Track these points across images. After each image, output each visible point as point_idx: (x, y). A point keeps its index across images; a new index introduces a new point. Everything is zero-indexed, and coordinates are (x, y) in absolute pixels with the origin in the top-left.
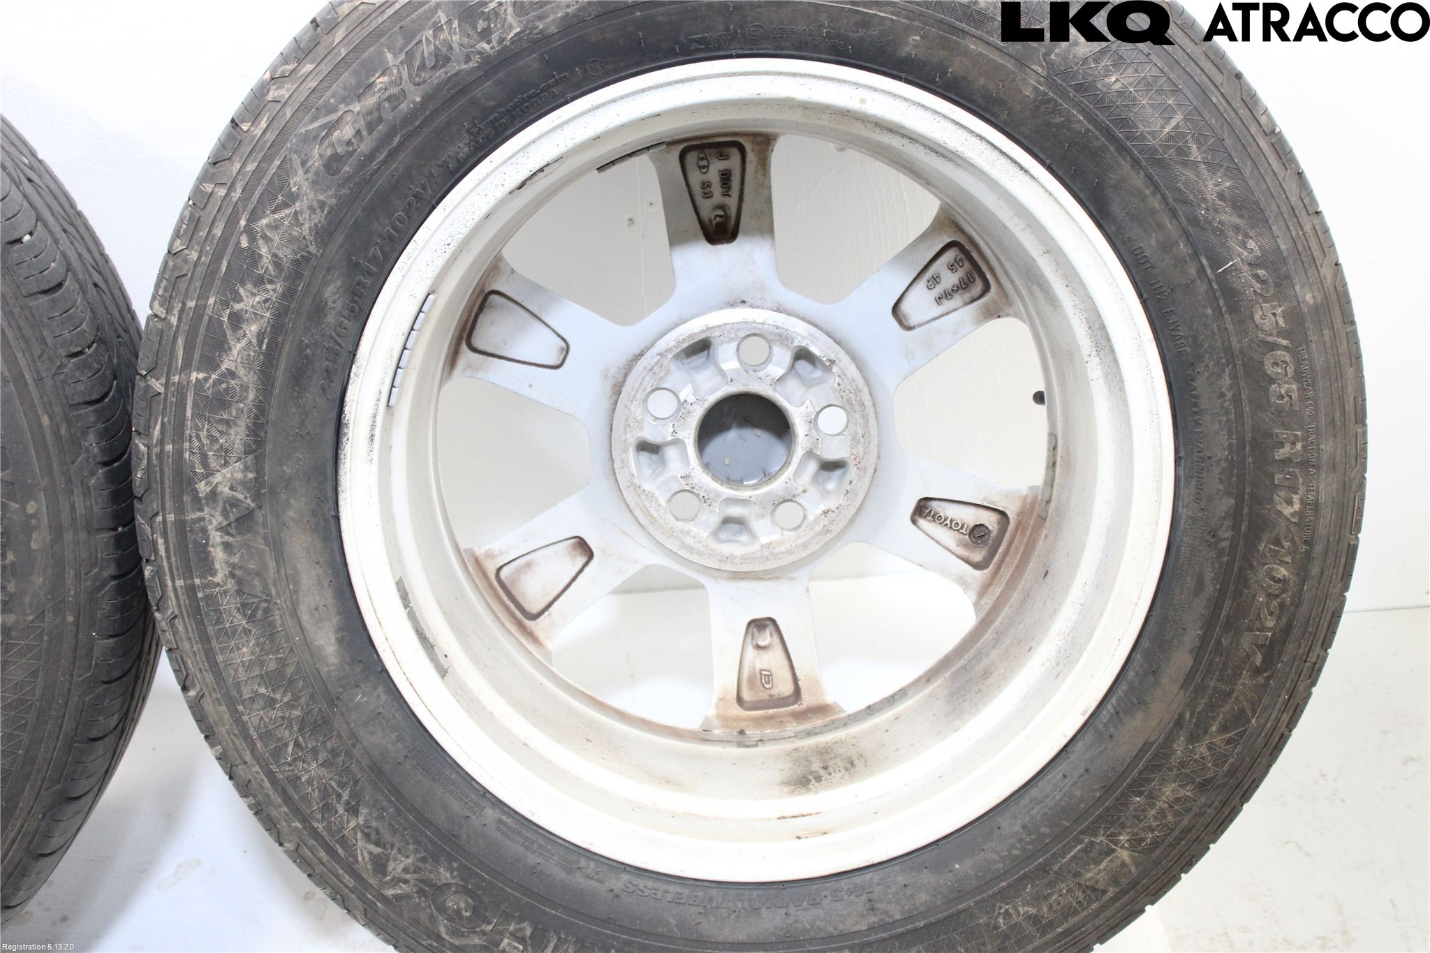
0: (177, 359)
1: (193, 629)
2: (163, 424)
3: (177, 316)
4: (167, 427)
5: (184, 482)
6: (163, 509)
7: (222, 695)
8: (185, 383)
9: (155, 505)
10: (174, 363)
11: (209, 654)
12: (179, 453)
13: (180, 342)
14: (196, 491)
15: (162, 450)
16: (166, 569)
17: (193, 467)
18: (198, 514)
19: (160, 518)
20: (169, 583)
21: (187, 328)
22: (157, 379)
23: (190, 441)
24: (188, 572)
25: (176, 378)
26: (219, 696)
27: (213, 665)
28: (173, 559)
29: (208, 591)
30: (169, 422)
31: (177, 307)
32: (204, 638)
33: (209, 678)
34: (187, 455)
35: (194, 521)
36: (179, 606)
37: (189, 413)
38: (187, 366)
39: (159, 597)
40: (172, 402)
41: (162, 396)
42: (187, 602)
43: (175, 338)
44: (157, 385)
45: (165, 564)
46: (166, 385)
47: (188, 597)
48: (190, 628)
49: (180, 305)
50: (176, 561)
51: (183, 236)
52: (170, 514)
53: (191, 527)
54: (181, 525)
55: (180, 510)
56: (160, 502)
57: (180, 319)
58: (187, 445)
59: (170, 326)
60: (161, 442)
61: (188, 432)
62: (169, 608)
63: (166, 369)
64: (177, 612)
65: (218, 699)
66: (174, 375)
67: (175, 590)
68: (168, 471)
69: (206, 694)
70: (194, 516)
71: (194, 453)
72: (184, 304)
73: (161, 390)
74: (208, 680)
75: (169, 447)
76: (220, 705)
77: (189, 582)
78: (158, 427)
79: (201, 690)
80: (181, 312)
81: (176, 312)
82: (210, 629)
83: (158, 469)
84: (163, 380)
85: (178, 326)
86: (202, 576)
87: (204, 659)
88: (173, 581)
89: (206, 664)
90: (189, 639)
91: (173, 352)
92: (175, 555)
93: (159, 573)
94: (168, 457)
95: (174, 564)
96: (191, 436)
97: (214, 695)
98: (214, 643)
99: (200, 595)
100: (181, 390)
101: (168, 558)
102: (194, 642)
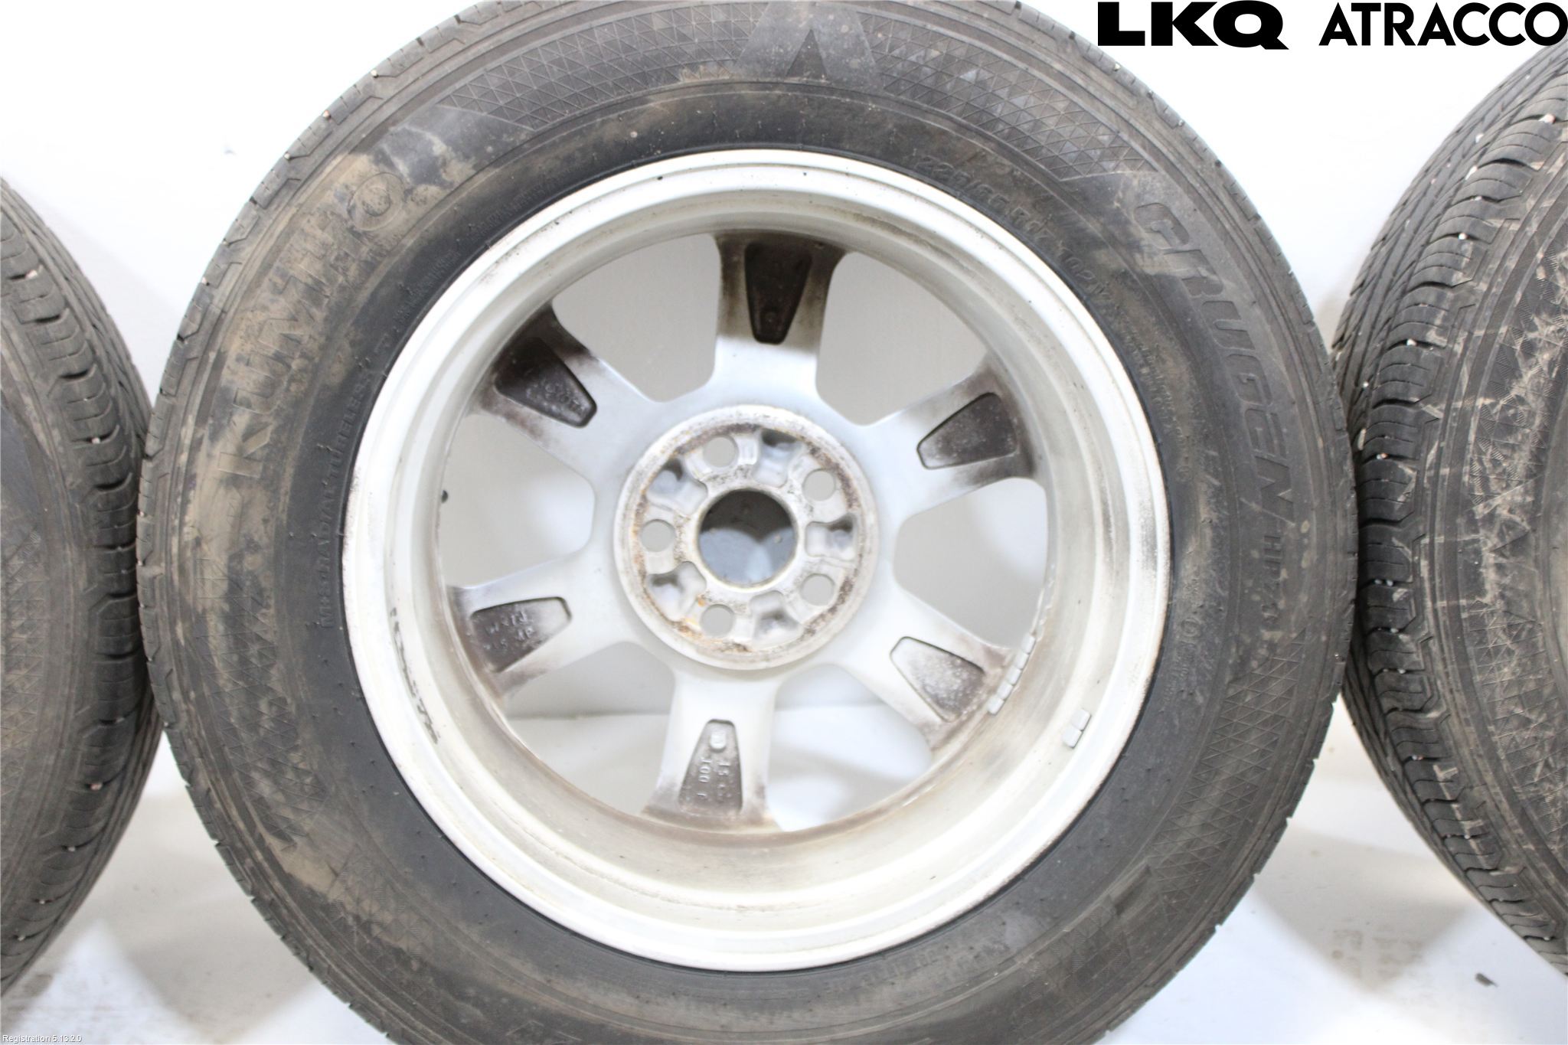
0: (1461, 385)
1: (1450, 649)
2: (1440, 449)
3: (1462, 345)
4: (1445, 450)
5: (1460, 503)
6: (1432, 531)
7: (1472, 716)
8: (1469, 408)
9: (1421, 528)
10: (1457, 390)
11: (1466, 676)
12: (1457, 478)
13: (1465, 370)
14: (1473, 513)
15: (1437, 474)
16: (1428, 590)
17: (1471, 489)
18: (1473, 536)
19: (1426, 540)
20: (1429, 604)
21: (1473, 356)
22: (1435, 405)
23: (1471, 465)
24: (1453, 592)
25: (1459, 404)
26: (1469, 716)
27: (1468, 685)
28: (1437, 580)
29: (1474, 612)
30: (1448, 446)
31: (1462, 336)
32: (1462, 657)
33: (1460, 698)
34: (1466, 478)
35: (1467, 543)
36: (1437, 626)
37: (1472, 437)
38: (1472, 392)
39: (1410, 619)
40: (1452, 428)
41: (1441, 422)
42: (1448, 623)
43: (1460, 366)
44: (1435, 411)
45: (1427, 585)
46: (1447, 411)
47: (1450, 618)
48: (1446, 649)
49: (1466, 334)
50: (1441, 582)
51: (1465, 268)
52: (1439, 535)
53: (1463, 549)
54: (1451, 549)
55: (1451, 530)
56: (1428, 523)
57: (1465, 348)
58: (1466, 468)
59: (1452, 353)
60: (1437, 465)
61: (1469, 456)
62: (1423, 629)
63: (1447, 395)
64: (1433, 632)
65: (1466, 720)
66: (1457, 401)
67: (1435, 611)
68: (1441, 494)
69: (1453, 714)
70: (1467, 538)
71: (1474, 477)
72: (1471, 334)
73: (1441, 415)
74: (1458, 701)
75: (1445, 471)
76: (1468, 724)
77: (1453, 602)
78: (1433, 452)
79: (1448, 710)
80: (1467, 341)
81: (1461, 340)
82: (1471, 650)
83: (1429, 492)
84: (1443, 406)
85: (1463, 354)
86: (1469, 597)
87: (1459, 680)
88: (1434, 601)
89: (1460, 685)
90: (1444, 660)
91: (1457, 380)
92: (1440, 576)
93: (1417, 594)
94: (1444, 481)
95: (1438, 585)
96: (1472, 460)
97: (1462, 716)
98: (1473, 664)
99: (1464, 615)
100: (1464, 417)
101: (1432, 579)
102: (1448, 662)
